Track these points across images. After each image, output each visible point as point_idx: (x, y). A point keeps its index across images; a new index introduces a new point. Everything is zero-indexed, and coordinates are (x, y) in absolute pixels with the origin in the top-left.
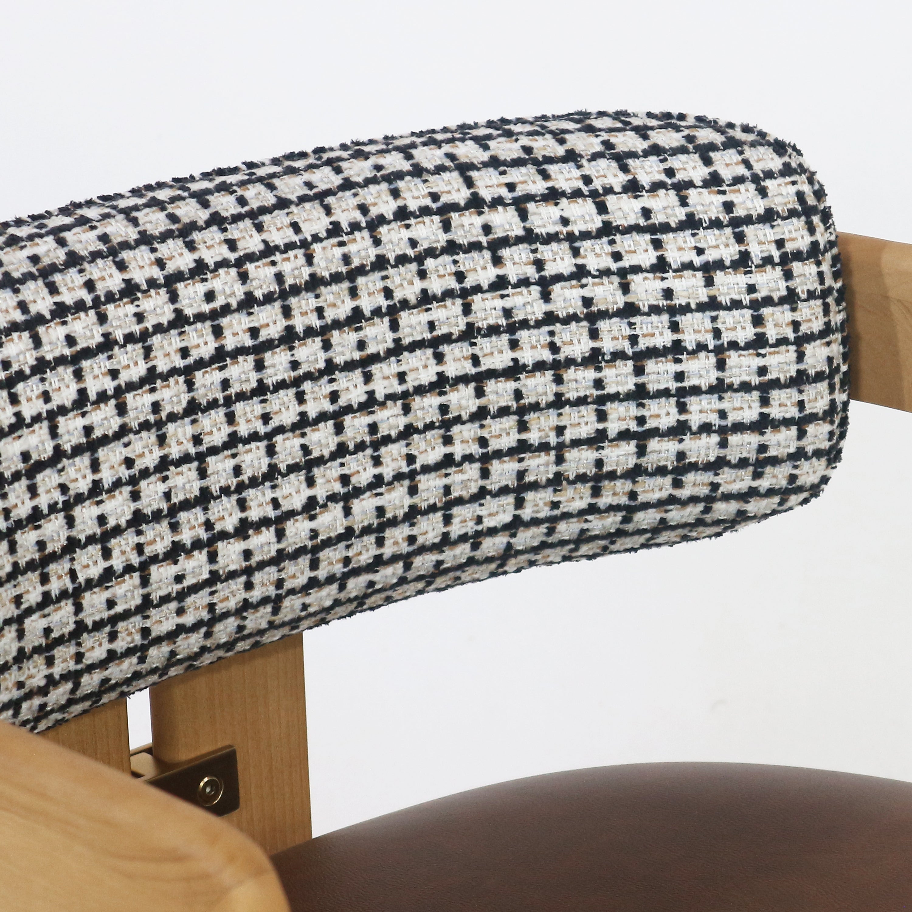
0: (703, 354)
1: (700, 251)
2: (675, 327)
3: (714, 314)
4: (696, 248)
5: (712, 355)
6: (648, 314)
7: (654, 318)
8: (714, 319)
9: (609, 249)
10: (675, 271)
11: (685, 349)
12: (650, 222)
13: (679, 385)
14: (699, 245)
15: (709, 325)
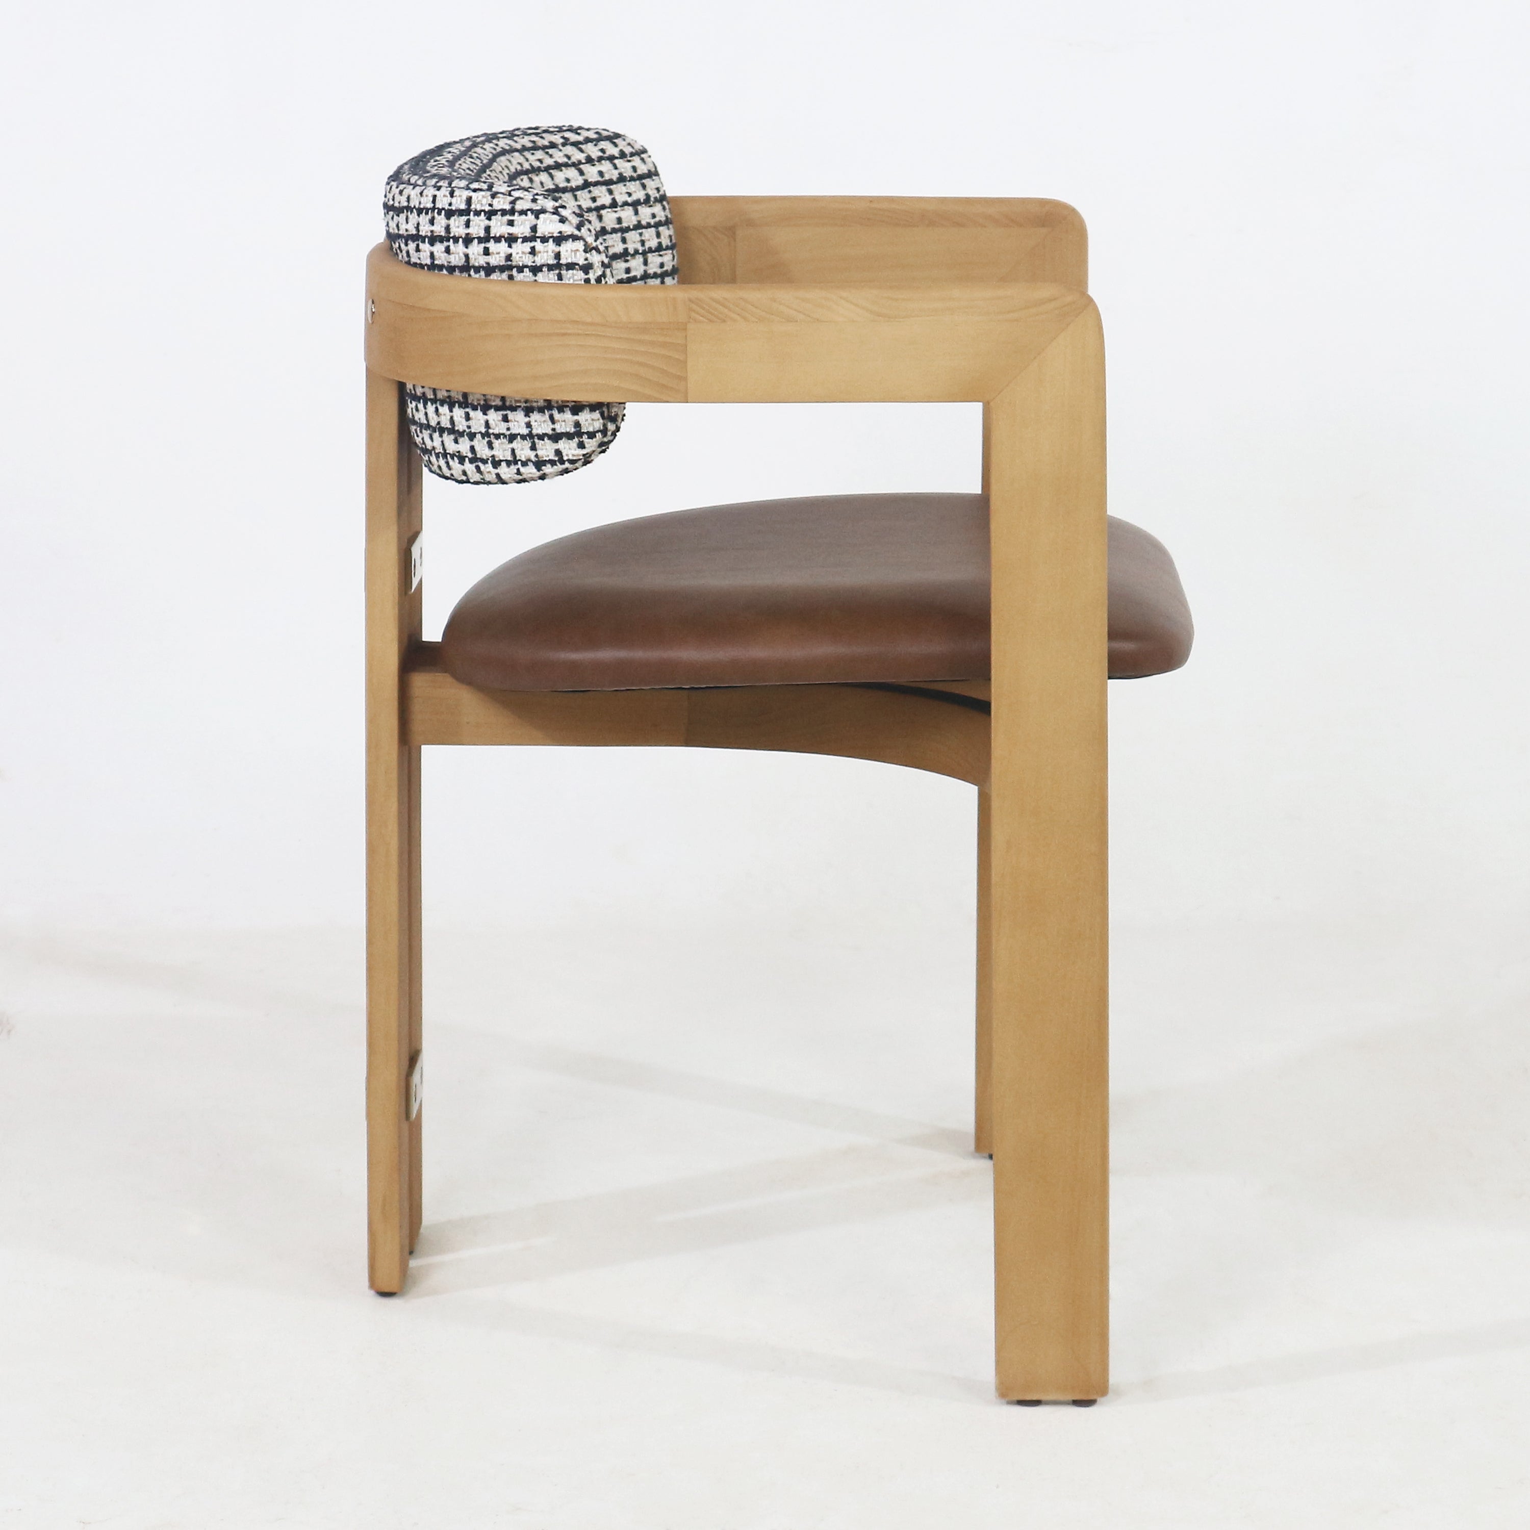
0: (637, 256)
1: (630, 194)
2: (624, 241)
3: (640, 231)
4: (627, 193)
5: (641, 256)
6: (611, 233)
7: (614, 235)
8: (641, 234)
9: (589, 196)
10: (621, 206)
11: (630, 254)
12: (604, 179)
13: (628, 275)
14: (628, 191)
15: (638, 238)
